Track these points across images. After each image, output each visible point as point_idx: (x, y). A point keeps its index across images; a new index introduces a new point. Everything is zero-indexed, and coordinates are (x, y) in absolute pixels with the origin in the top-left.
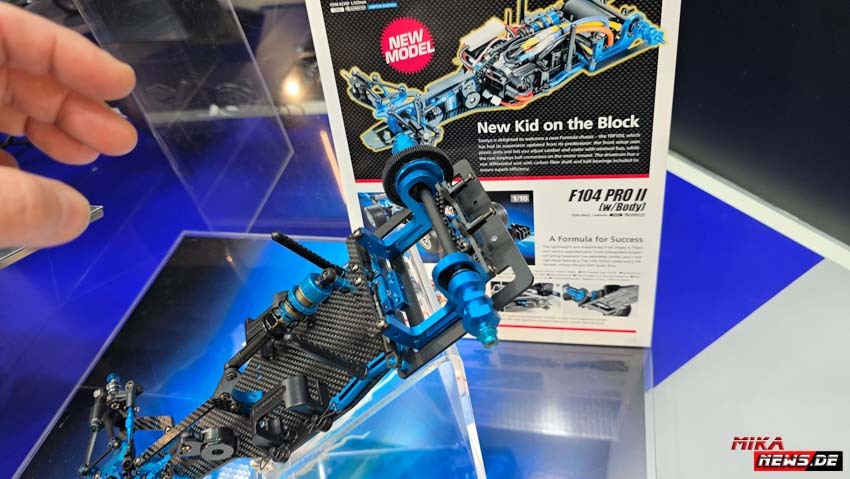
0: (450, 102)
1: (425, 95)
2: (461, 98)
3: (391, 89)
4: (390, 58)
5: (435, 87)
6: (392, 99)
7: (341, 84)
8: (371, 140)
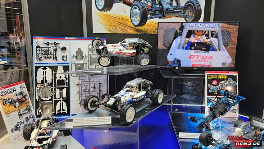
0: (218, 88)
1: (216, 87)
2: (219, 88)
3: (213, 86)
4: (213, 83)
5: (217, 86)
6: (212, 87)
7: (208, 85)
8: (210, 91)
